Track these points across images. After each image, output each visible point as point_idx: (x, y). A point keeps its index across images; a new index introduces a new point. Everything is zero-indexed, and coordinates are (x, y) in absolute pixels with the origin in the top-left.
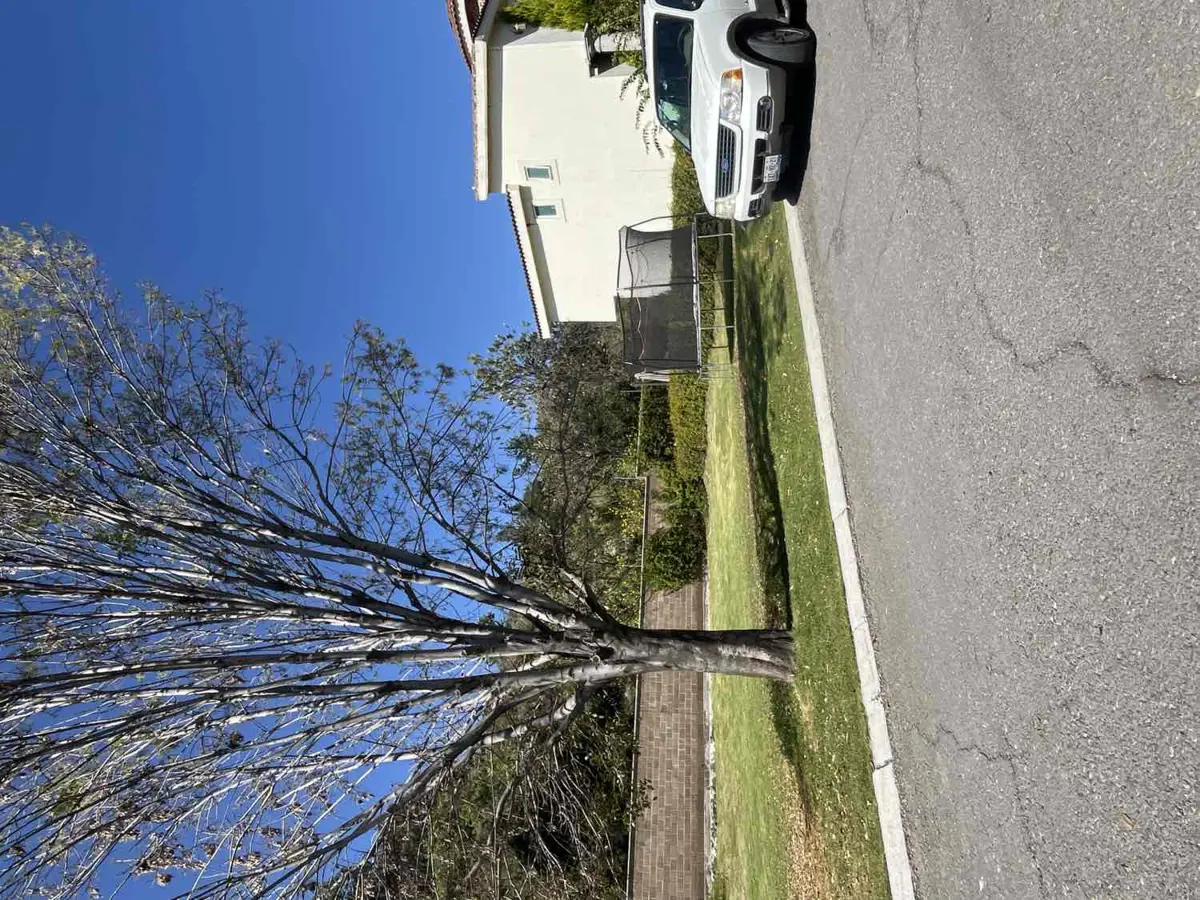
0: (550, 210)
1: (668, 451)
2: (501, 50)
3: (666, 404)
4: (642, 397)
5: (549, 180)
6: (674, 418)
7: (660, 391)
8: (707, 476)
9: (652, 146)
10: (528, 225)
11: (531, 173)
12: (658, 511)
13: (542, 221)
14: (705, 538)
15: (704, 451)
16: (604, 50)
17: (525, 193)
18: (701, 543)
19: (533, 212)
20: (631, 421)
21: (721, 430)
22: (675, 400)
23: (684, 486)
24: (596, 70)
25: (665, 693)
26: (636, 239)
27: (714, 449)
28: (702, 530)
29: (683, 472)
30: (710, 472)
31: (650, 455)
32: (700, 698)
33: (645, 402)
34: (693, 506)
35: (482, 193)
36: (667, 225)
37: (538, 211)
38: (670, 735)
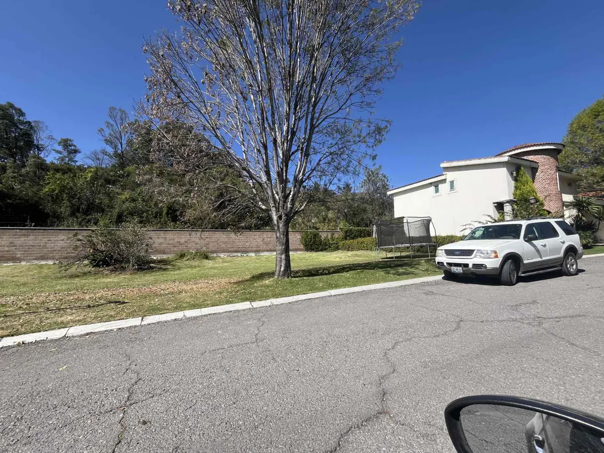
0: (437, 191)
1: (348, 238)
2: (504, 167)
3: (365, 236)
4: (367, 228)
5: (449, 190)
6: (360, 239)
7: (369, 234)
8: (340, 251)
9: (464, 227)
10: (431, 183)
11: (452, 183)
12: (327, 235)
13: (433, 188)
14: (319, 251)
15: (349, 250)
16: (505, 207)
17: (444, 181)
18: (317, 250)
19: (436, 185)
20: (358, 225)
21: (357, 255)
22: (367, 239)
23: (336, 244)
24: (496, 205)
25: (269, 239)
26: (427, 223)
27: (350, 253)
28: (322, 250)
29: (341, 243)
30: (342, 252)
31: (346, 232)
32: (267, 251)
33: (365, 229)
34: (330, 247)
35: (443, 165)
36: (432, 234)
37: (437, 186)
38: (256, 241)
